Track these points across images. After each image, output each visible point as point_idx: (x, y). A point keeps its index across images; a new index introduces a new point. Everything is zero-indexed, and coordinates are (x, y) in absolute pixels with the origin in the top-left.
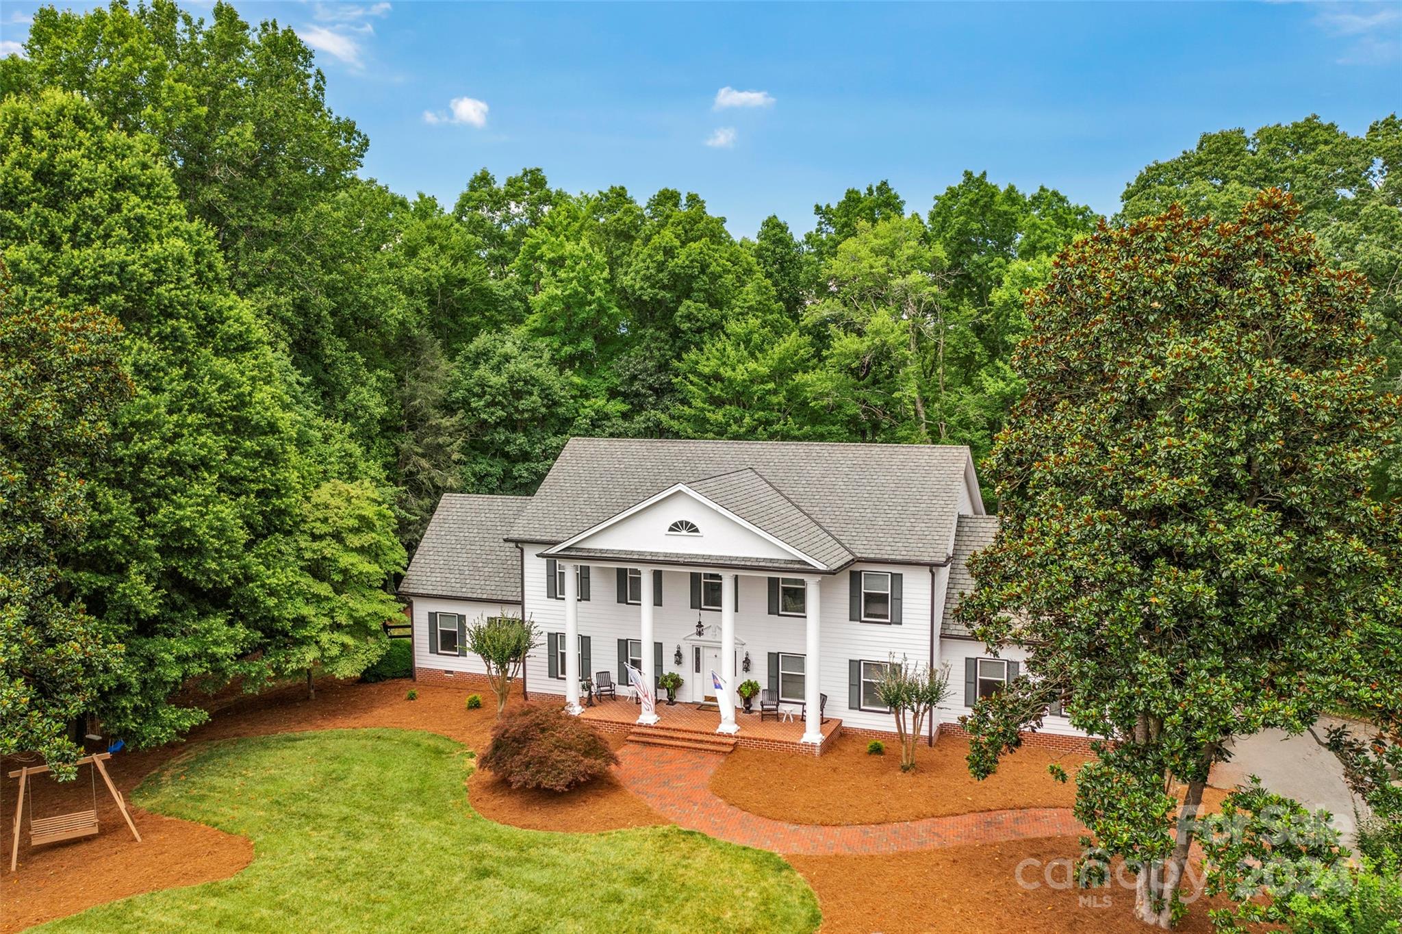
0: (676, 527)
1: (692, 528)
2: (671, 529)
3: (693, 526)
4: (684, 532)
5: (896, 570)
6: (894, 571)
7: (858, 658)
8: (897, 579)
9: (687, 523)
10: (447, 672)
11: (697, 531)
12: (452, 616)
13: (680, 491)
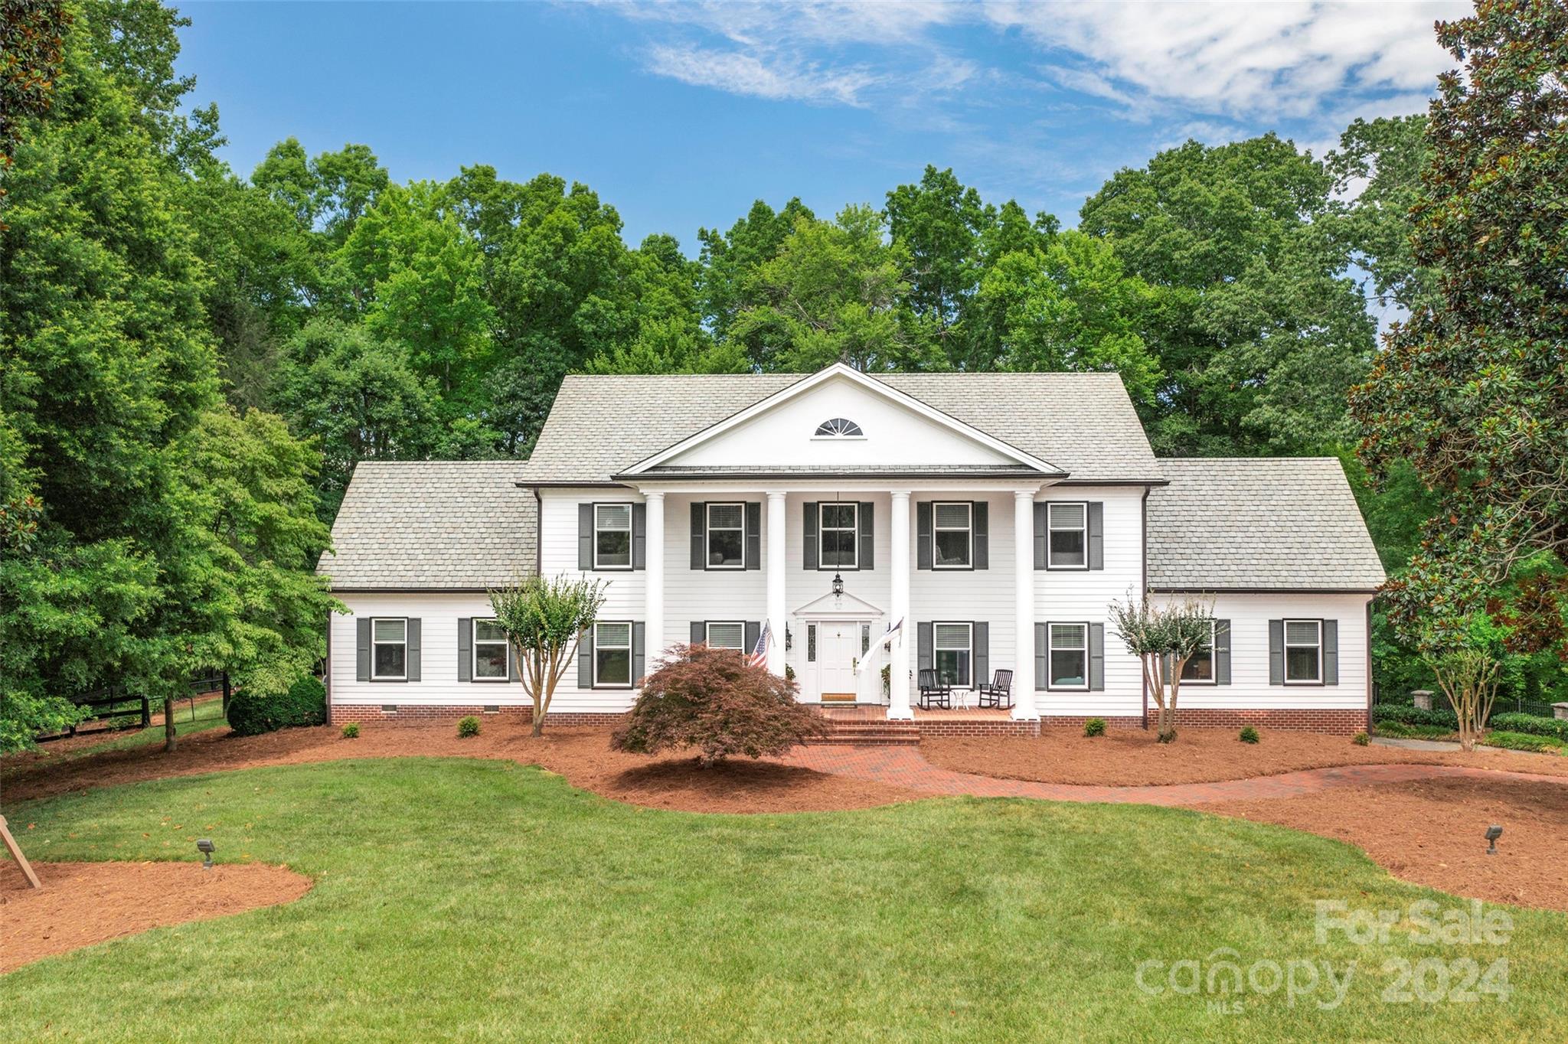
0: (825, 430)
1: (852, 429)
2: (819, 432)
3: (853, 425)
4: (839, 435)
5: (1093, 496)
6: (1092, 500)
7: (1044, 620)
8: (1096, 508)
9: (843, 421)
10: (385, 707)
11: (858, 432)
12: (398, 622)
13: (838, 376)
